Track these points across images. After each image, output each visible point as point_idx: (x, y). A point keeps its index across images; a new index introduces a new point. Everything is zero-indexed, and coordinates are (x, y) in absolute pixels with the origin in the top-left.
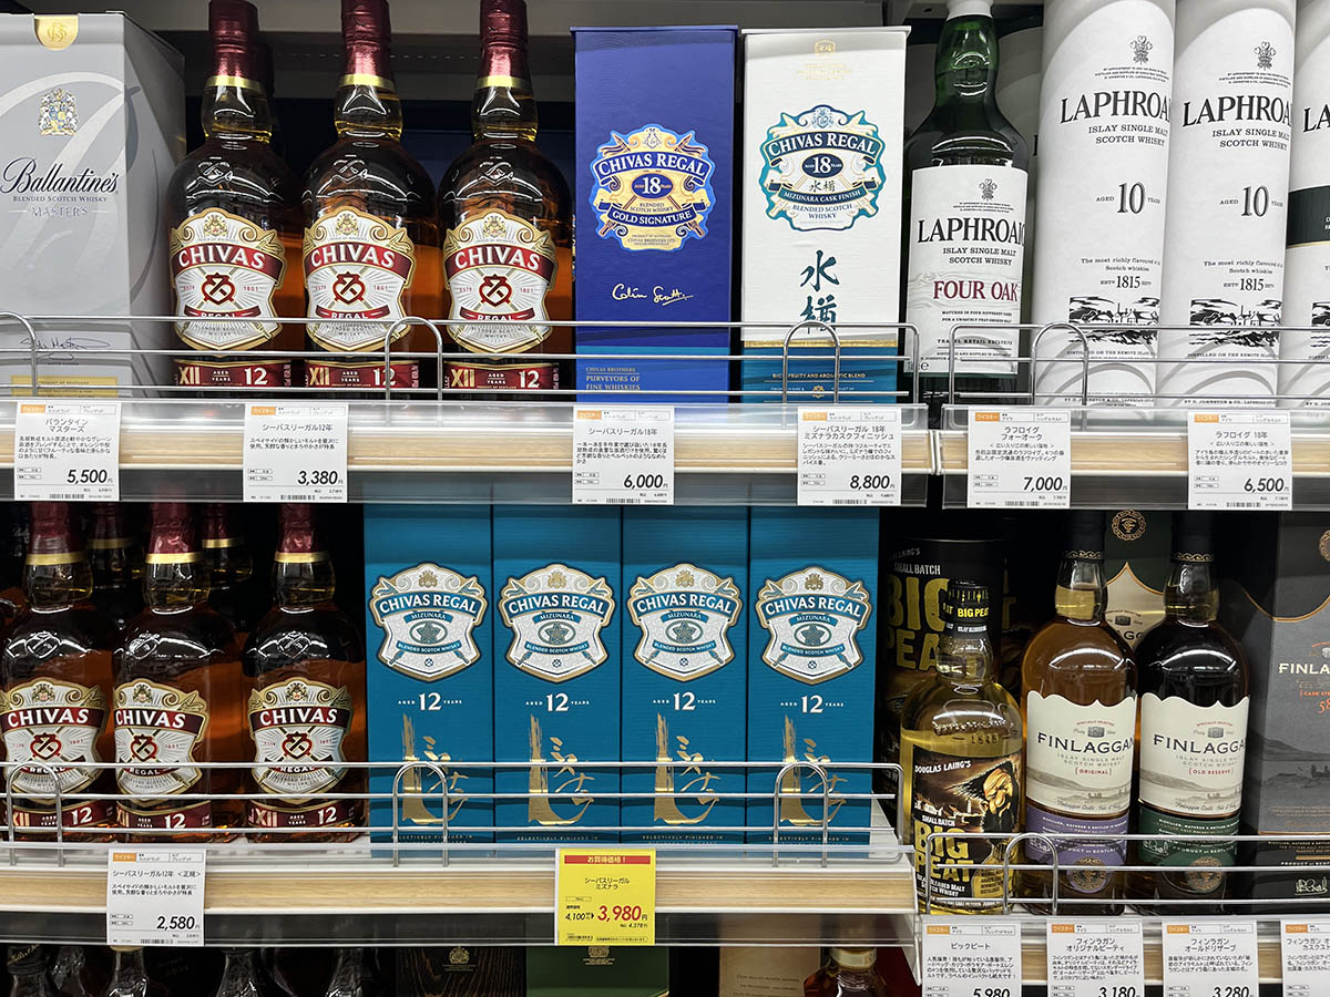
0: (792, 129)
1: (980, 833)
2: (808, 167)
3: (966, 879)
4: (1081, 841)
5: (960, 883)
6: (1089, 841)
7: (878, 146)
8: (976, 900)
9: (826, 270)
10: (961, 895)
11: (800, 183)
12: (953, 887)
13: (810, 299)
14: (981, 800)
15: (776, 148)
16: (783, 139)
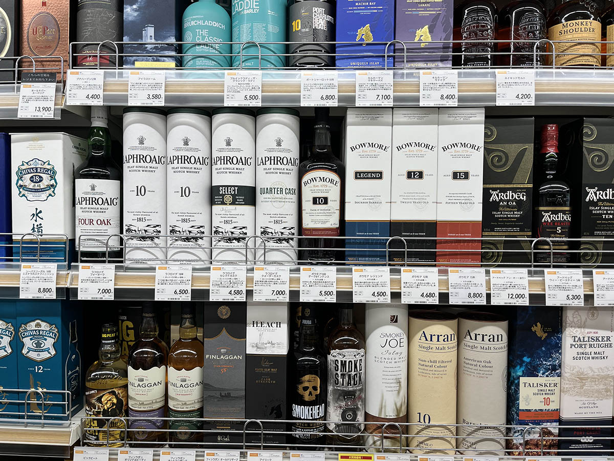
0: (26, 166)
1: (101, 417)
2: (32, 179)
3: (97, 434)
4: (138, 420)
5: (95, 436)
6: (140, 420)
7: (55, 173)
8: (100, 442)
9: (39, 215)
10: (95, 440)
11: (30, 184)
12: (93, 437)
13: (34, 224)
14: (101, 405)
15: (21, 173)
16: (23, 170)
